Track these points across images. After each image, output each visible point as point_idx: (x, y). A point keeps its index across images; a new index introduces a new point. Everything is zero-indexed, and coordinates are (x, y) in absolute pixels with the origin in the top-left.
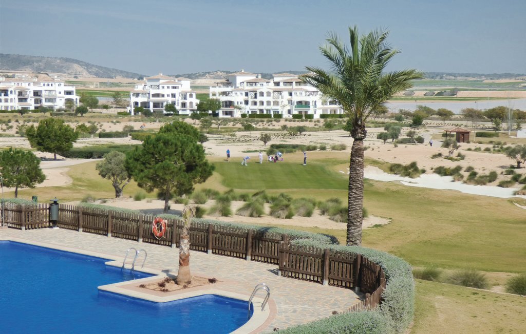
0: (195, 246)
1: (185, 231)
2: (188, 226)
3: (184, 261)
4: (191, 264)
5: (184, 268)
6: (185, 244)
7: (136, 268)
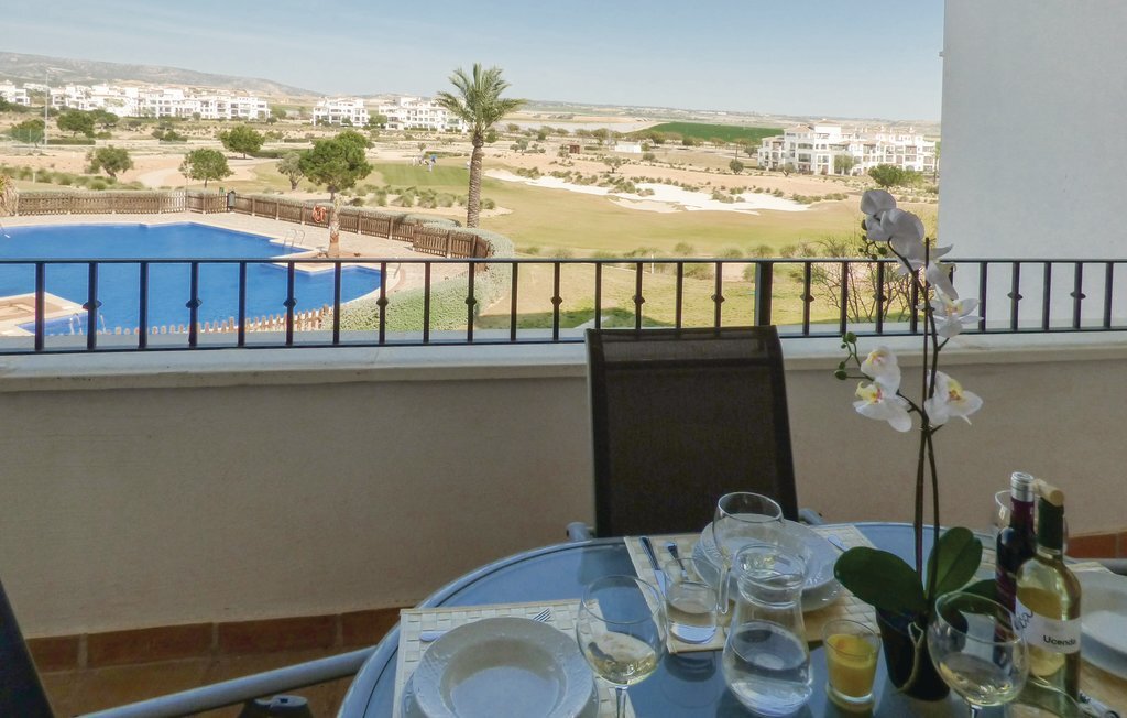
0: (344, 226)
1: (335, 215)
2: (338, 211)
3: (334, 239)
4: (340, 242)
5: (334, 245)
6: (335, 226)
7: (295, 245)
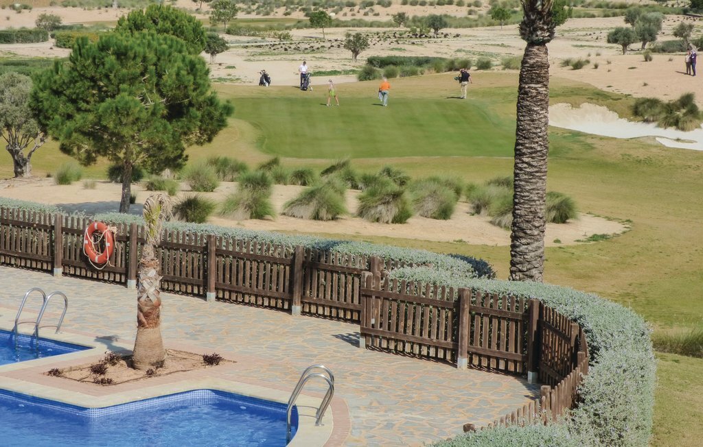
0: (171, 282)
1: (149, 250)
2: (154, 238)
3: (147, 316)
4: (164, 323)
5: (149, 334)
6: (151, 276)
7: (42, 334)
